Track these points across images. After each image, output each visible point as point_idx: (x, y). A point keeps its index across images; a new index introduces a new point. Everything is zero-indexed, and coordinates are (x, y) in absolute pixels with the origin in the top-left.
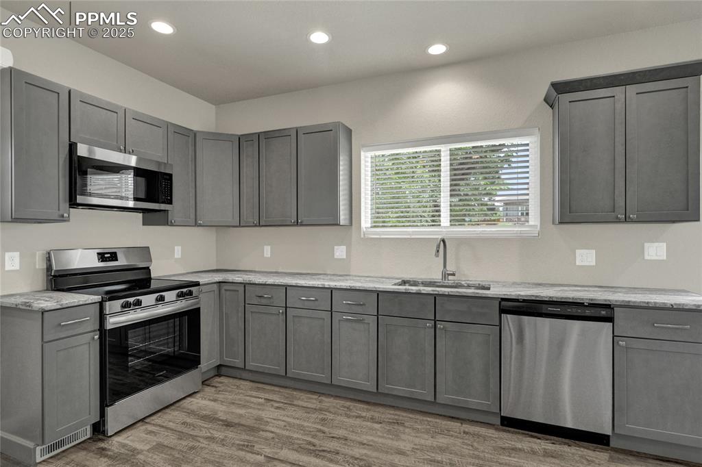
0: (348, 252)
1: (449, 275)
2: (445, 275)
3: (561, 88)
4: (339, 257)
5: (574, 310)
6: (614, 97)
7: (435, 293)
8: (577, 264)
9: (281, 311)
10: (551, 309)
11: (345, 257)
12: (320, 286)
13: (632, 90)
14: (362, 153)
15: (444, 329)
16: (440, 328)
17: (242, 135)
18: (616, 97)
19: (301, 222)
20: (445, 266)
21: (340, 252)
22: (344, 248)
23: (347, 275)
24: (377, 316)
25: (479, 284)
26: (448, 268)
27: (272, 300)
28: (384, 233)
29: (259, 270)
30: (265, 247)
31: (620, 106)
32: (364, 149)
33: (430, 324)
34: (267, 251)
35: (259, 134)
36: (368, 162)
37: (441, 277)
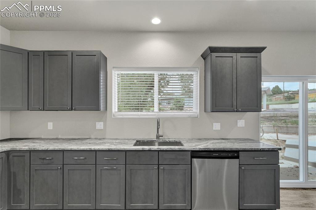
0: (105, 126)
1: (160, 136)
2: (158, 137)
3: (213, 50)
4: (99, 128)
5: (224, 154)
6: (232, 57)
7: (159, 149)
8: (214, 129)
9: (59, 168)
10: (215, 154)
11: (103, 128)
12: (89, 150)
13: (239, 55)
14: (113, 71)
15: (164, 169)
16: (161, 169)
17: (30, 51)
18: (233, 57)
19: (74, 109)
20: (158, 132)
21: (100, 125)
22: (102, 123)
23: (104, 139)
24: (126, 165)
25: (175, 141)
26: (159, 133)
27: (52, 161)
28: (125, 115)
29: (44, 137)
30: (49, 123)
31: (235, 61)
32: (114, 69)
33: (156, 167)
34: (50, 126)
35: (44, 52)
36: (116, 76)
37: (156, 138)
